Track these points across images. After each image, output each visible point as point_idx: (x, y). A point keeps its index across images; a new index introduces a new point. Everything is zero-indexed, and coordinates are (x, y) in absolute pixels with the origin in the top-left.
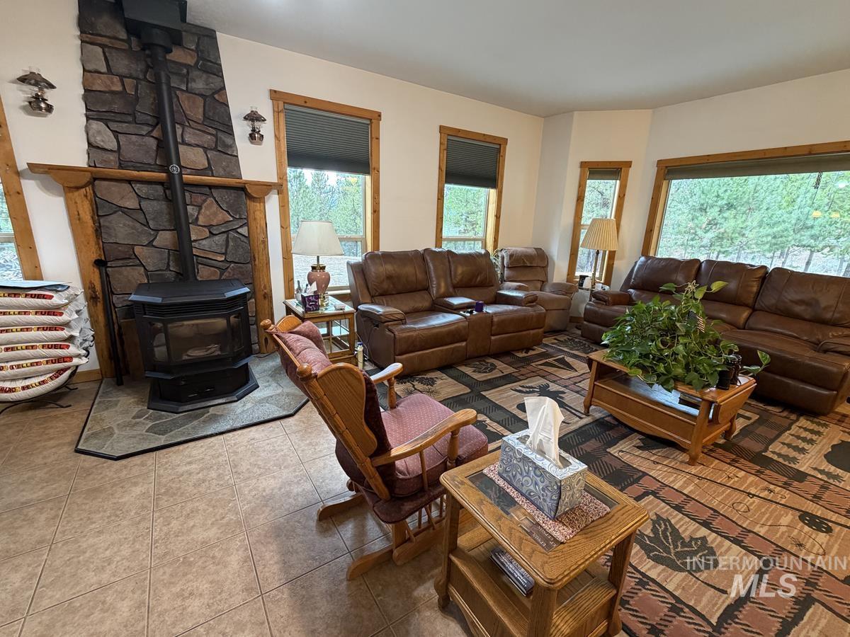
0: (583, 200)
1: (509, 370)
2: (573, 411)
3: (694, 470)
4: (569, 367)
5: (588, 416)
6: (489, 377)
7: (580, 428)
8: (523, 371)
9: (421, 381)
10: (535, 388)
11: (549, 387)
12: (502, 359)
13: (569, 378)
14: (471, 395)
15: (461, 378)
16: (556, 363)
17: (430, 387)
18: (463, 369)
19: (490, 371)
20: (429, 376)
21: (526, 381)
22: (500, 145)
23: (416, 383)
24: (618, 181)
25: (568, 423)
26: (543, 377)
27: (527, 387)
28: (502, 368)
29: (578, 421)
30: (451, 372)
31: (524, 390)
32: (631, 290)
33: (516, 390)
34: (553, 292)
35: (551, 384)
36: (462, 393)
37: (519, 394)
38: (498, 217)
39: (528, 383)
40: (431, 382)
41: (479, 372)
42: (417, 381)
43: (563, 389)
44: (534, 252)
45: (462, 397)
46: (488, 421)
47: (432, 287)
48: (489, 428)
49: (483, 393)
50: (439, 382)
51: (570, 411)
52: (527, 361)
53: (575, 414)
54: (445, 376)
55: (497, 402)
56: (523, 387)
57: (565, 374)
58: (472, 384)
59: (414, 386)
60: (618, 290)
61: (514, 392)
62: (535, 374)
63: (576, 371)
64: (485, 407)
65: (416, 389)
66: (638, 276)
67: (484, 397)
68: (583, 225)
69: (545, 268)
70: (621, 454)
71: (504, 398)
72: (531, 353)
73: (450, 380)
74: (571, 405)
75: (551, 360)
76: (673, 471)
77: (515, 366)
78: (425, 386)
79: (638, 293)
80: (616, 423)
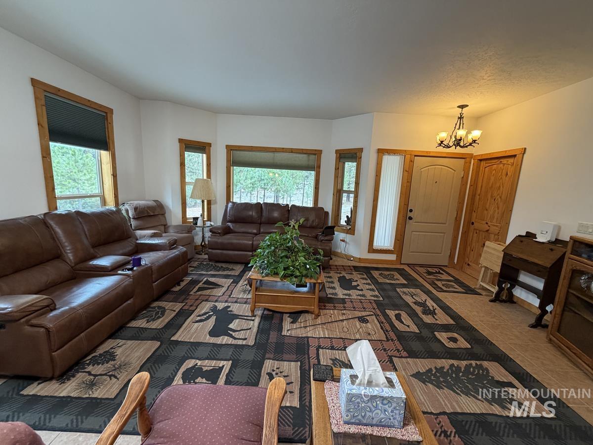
0: (185, 166)
1: (178, 306)
2: (245, 318)
3: (319, 321)
4: (216, 286)
5: (255, 316)
6: (167, 321)
7: (258, 327)
8: (190, 302)
9: (95, 362)
10: (210, 312)
11: (216, 307)
12: (163, 300)
13: (223, 294)
14: (164, 346)
15: (140, 335)
16: (206, 286)
17: (112, 362)
18: (134, 324)
19: (163, 314)
20: (101, 350)
21: (198, 310)
22: (106, 113)
23: (90, 368)
24: (205, 155)
25: (250, 329)
26: (207, 300)
27: (203, 315)
28: (172, 308)
29: (253, 324)
30: (125, 333)
31: (203, 318)
32: (229, 224)
33: (197, 322)
34: (177, 232)
35: (216, 304)
36: (153, 350)
37: (201, 324)
38: (115, 176)
39: (201, 311)
40: (110, 356)
41: (154, 320)
42: (88, 365)
43: (226, 304)
44: (154, 204)
45: (157, 354)
46: (199, 363)
47: (66, 253)
48: (205, 369)
49: (173, 339)
50: (118, 352)
51: (244, 319)
52: (185, 292)
53: (248, 320)
54: (121, 342)
55: (192, 340)
56: (199, 316)
57: (219, 292)
58: (155, 335)
59: (89, 373)
60: (221, 224)
61: (196, 324)
62: (199, 301)
63: (223, 287)
64: (185, 351)
65: (95, 376)
66: (231, 214)
67: (177, 343)
68: (187, 182)
69: (163, 214)
70: (289, 332)
71: (193, 334)
72: (183, 284)
73: (130, 342)
74: (241, 314)
75: (200, 285)
76: (314, 327)
77: (180, 300)
78: (106, 365)
79: (234, 225)
80: (271, 313)
